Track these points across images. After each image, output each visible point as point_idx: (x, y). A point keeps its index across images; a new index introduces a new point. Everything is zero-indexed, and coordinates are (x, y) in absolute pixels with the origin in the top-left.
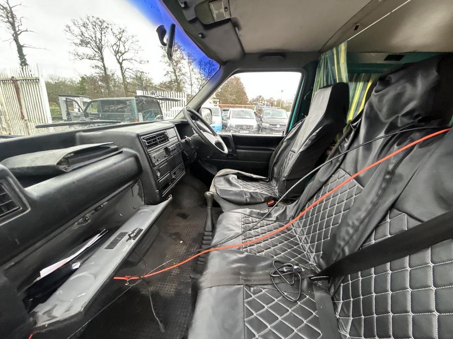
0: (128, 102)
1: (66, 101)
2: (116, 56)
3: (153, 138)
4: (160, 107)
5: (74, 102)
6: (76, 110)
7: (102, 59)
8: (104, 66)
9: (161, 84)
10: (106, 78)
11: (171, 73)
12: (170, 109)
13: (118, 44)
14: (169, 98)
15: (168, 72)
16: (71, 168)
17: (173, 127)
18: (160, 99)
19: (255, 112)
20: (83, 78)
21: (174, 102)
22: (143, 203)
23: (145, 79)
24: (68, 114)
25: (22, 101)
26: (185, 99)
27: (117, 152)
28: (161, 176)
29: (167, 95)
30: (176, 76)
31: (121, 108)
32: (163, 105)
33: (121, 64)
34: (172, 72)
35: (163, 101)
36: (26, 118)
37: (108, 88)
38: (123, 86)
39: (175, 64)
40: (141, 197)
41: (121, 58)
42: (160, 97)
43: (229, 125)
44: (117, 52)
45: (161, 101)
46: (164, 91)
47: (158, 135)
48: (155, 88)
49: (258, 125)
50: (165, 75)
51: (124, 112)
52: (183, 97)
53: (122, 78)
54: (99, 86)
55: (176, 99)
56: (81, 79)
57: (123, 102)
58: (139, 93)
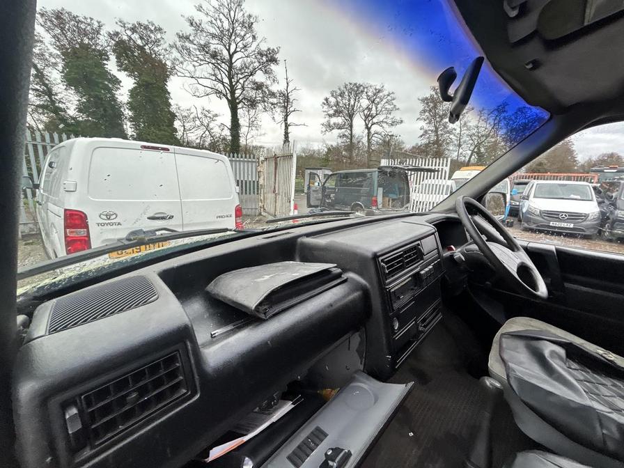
0: (368, 175)
1: (310, 174)
2: (365, 121)
3: (398, 257)
4: (407, 180)
5: (316, 176)
6: (316, 184)
7: (351, 126)
8: (351, 134)
9: (413, 147)
10: (351, 146)
11: (430, 132)
12: (421, 183)
13: (370, 107)
14: (423, 167)
15: (426, 132)
16: (272, 312)
17: (433, 234)
18: (408, 170)
19: (595, 188)
20: (329, 149)
21: (429, 173)
22: (362, 367)
23: (393, 143)
24: (309, 188)
25: (277, 175)
26: (447, 169)
27: (339, 281)
28: (399, 328)
29: (420, 163)
30: (437, 135)
31: (360, 181)
32: (412, 177)
33: (369, 129)
34: (432, 131)
35: (413, 173)
36: (277, 192)
37: (350, 158)
38: (366, 155)
39: (438, 119)
40: (361, 358)
41: (371, 122)
42: (410, 167)
43: (524, 210)
44: (367, 117)
45: (410, 172)
46: (416, 158)
47: (405, 252)
48: (405, 155)
49: (603, 213)
50: (421, 136)
51: (362, 186)
52: (445, 165)
53: (367, 144)
54: (343, 156)
55: (433, 168)
56: (326, 150)
57: (363, 175)
58: (384, 163)
